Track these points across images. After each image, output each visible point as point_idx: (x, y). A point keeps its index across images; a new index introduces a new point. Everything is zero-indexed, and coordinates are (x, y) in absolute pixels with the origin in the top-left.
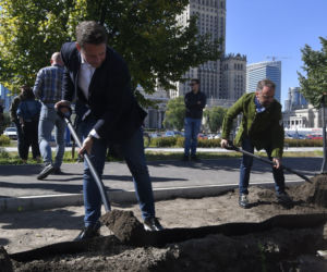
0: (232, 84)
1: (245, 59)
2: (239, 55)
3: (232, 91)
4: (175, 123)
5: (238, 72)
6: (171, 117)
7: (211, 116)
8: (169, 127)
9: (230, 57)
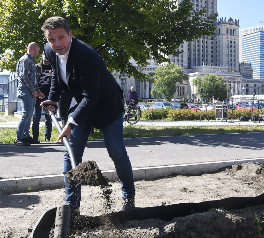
0: (224, 50)
1: (237, 23)
2: (231, 19)
3: (224, 58)
4: (164, 92)
5: (231, 38)
6: (160, 85)
7: (203, 84)
8: (158, 97)
9: (222, 22)
